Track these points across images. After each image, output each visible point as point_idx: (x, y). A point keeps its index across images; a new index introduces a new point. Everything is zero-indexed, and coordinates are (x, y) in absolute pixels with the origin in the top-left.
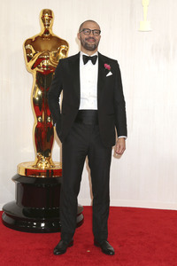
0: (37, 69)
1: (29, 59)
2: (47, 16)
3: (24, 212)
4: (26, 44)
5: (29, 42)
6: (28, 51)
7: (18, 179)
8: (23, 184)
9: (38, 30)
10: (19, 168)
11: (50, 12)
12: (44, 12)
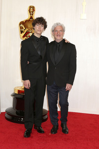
0: (26, 37)
1: (22, 32)
2: (32, 10)
3: (17, 113)
4: (20, 24)
5: (22, 23)
6: (21, 28)
7: (14, 95)
8: (17, 98)
9: (27, 17)
10: (15, 90)
11: (33, 7)
12: (30, 7)
